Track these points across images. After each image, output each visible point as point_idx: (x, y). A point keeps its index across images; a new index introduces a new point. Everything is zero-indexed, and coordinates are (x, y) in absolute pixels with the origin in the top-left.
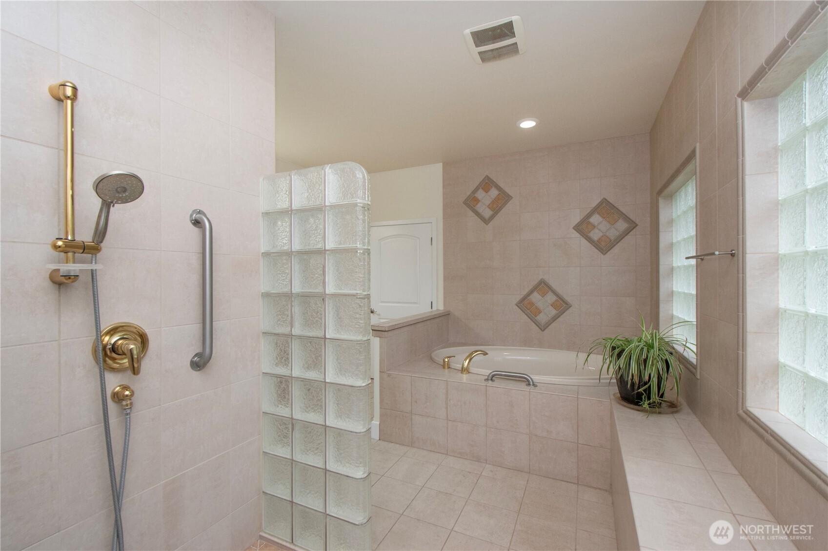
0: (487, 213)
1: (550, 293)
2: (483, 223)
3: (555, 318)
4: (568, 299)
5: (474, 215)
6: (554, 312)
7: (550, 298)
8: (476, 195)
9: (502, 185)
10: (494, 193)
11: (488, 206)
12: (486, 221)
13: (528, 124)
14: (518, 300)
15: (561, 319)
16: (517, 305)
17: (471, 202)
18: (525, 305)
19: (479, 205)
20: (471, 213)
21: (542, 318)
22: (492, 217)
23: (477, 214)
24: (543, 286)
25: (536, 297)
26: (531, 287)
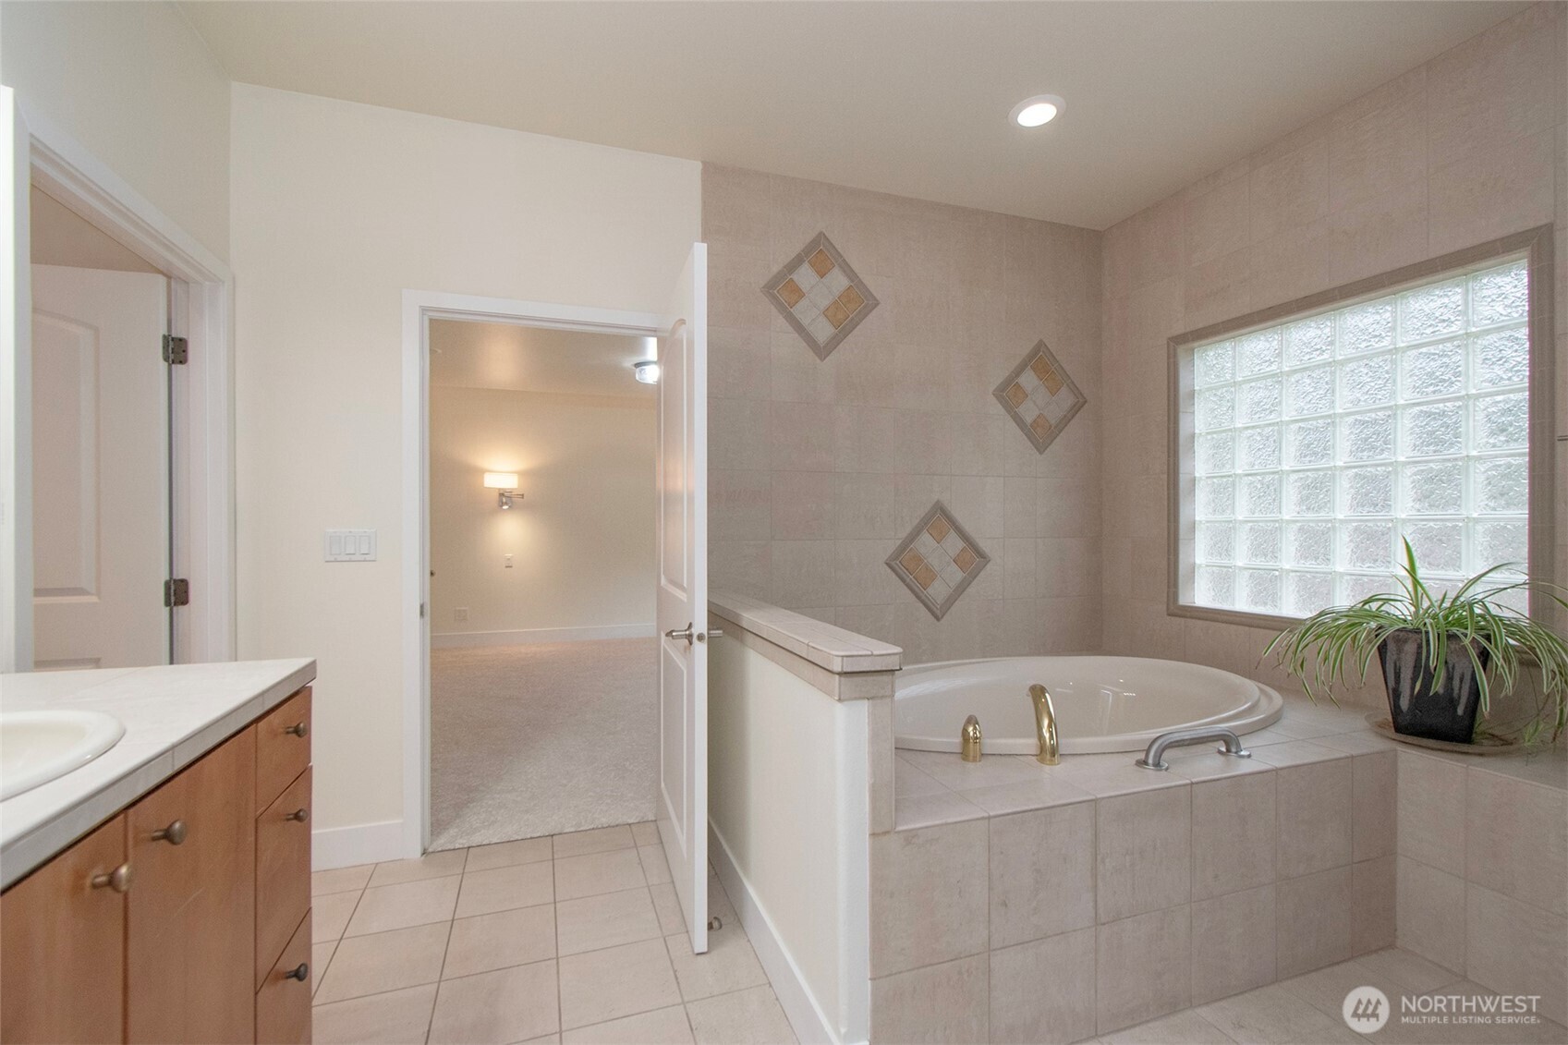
0: (823, 331)
1: (953, 534)
2: (812, 353)
3: (961, 588)
4: (984, 545)
5: (791, 329)
6: (959, 575)
7: (954, 544)
8: (795, 277)
9: (856, 267)
10: (838, 281)
11: (825, 313)
12: (822, 351)
13: (1037, 114)
14: (890, 552)
15: (971, 590)
16: (887, 564)
17: (782, 290)
18: (906, 566)
19: (803, 303)
20: (780, 322)
21: (938, 591)
22: (834, 343)
23: (799, 328)
24: (939, 519)
25: (926, 542)
26: (916, 522)
